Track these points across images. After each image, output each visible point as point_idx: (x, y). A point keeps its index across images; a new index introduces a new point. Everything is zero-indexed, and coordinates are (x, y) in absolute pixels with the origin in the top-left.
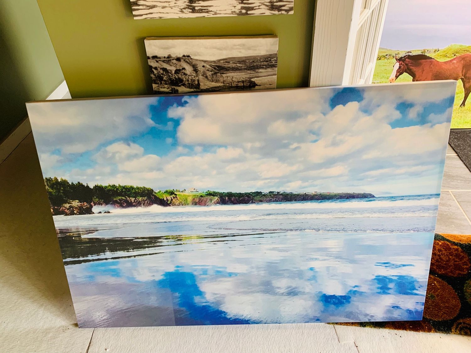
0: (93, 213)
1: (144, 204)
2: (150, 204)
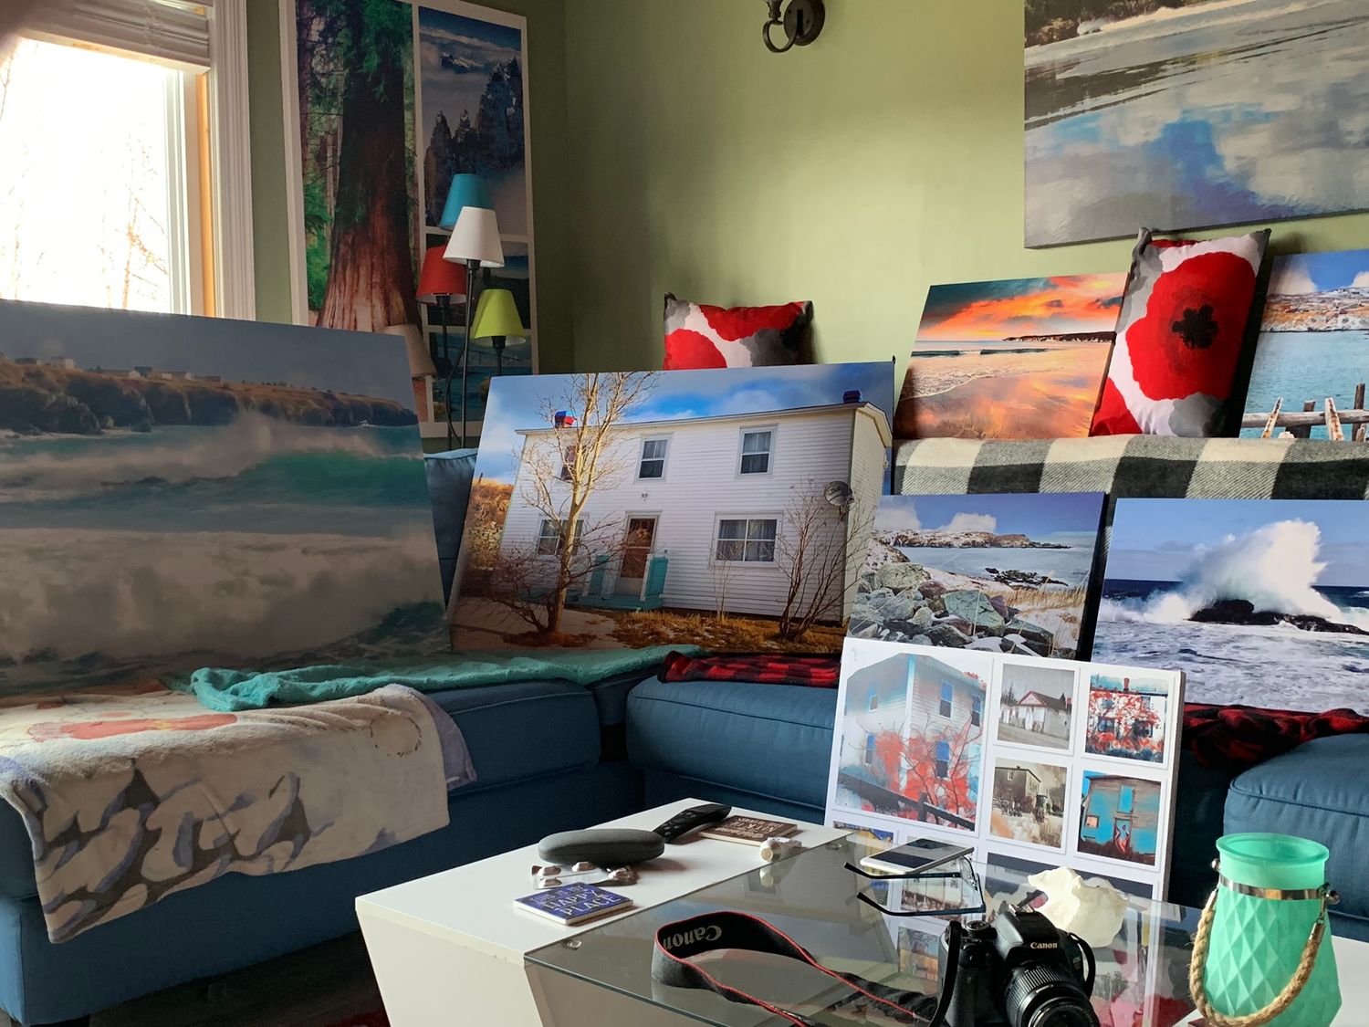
0: (1078, 35)
1: (1147, 10)
2: (1156, 8)
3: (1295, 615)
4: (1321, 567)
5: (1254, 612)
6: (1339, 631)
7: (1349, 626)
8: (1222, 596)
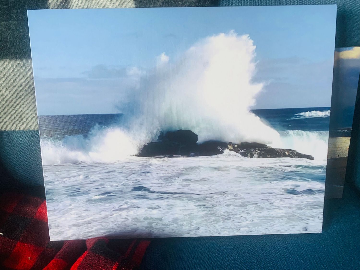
3: (238, 142)
4: (259, 88)
5: (197, 142)
6: (279, 156)
7: (288, 150)
8: (165, 128)
